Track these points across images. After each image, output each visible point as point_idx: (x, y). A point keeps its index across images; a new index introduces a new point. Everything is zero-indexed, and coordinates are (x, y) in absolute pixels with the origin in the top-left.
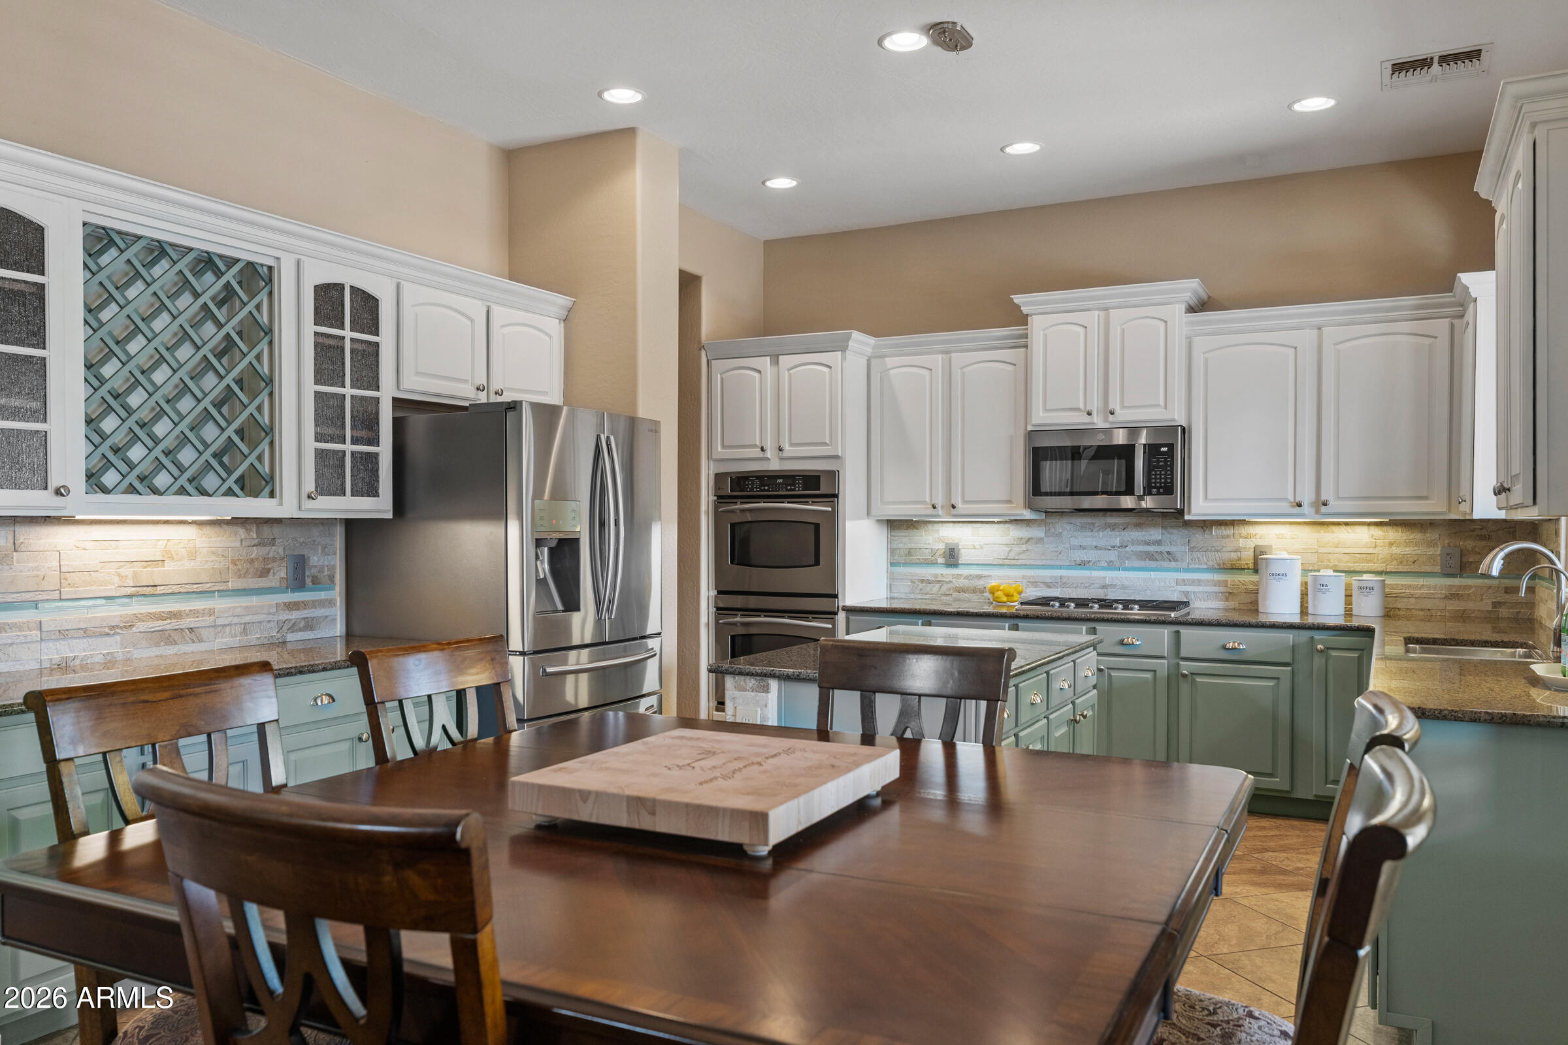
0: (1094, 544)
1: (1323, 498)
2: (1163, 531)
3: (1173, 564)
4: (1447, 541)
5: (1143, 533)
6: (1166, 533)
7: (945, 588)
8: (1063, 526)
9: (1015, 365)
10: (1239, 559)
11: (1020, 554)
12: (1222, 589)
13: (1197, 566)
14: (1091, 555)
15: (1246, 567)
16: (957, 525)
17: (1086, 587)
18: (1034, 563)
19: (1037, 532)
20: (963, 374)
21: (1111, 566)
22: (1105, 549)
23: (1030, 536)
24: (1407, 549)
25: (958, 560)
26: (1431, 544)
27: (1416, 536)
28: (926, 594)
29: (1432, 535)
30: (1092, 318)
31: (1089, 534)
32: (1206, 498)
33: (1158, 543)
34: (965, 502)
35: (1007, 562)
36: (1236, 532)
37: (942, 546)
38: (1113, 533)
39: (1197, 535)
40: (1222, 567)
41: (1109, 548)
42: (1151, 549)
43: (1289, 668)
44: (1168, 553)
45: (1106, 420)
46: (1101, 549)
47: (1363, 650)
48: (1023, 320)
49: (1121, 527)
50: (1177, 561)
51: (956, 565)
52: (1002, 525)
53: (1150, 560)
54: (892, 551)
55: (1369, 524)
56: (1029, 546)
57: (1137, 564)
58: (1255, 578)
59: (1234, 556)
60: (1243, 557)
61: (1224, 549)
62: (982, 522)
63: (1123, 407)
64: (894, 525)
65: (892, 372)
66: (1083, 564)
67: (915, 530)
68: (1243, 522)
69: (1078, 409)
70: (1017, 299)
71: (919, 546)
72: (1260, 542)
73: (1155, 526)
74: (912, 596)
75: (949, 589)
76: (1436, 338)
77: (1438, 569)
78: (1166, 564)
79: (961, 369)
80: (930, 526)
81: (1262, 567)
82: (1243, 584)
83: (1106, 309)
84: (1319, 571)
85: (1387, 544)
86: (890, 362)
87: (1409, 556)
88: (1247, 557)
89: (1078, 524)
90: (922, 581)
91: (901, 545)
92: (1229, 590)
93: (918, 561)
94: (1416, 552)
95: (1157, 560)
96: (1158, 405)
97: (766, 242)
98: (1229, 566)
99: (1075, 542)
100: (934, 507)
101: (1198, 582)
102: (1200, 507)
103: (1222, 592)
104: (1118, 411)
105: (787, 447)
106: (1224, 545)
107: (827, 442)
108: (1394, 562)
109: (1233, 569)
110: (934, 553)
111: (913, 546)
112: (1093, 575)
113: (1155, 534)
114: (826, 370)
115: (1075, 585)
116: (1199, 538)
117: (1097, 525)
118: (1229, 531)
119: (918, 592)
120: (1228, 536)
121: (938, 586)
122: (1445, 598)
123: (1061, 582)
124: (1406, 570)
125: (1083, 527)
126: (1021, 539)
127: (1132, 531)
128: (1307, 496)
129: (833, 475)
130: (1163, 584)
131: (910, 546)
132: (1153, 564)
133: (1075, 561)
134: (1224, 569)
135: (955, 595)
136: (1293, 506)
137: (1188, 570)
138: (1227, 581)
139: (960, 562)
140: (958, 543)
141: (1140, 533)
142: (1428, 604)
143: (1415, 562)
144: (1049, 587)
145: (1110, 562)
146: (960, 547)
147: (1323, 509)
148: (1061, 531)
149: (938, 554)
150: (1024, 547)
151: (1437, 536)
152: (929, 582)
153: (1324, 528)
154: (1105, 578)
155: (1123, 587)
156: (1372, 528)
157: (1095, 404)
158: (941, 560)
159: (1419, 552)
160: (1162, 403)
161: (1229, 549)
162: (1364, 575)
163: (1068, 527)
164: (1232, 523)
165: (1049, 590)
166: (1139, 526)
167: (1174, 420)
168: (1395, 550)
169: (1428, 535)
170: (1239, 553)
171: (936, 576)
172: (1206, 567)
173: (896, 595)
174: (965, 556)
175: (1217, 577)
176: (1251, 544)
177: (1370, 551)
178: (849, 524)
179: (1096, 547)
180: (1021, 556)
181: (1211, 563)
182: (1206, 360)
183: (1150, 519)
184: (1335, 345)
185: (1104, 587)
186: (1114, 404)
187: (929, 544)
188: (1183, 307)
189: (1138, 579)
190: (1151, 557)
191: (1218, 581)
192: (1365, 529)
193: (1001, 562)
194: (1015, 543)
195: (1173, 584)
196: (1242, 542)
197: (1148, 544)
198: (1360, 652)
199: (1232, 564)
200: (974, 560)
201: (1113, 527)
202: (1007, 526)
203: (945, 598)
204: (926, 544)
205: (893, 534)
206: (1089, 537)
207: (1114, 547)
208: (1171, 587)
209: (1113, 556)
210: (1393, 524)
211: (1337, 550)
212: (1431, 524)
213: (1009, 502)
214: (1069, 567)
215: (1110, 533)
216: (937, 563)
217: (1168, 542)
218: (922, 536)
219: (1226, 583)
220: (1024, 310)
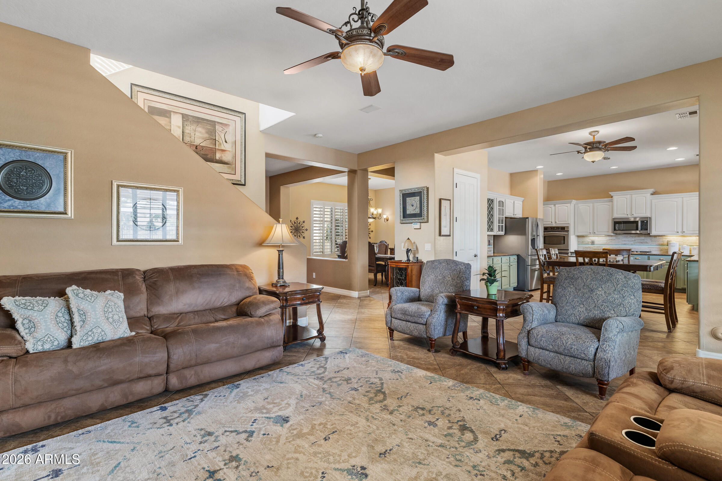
1: (684, 231)
6: (645, 238)
8: (620, 237)
9: (609, 205)
13: (653, 245)
14: (627, 242)
15: (665, 245)
16: (594, 236)
18: (613, 244)
19: (614, 238)
21: (632, 244)
23: (612, 239)
30: (628, 197)
32: (655, 231)
33: (644, 240)
34: (597, 232)
37: (590, 241)
41: (631, 241)
42: (642, 241)
44: (646, 242)
45: (631, 216)
46: (629, 241)
48: (612, 197)
49: (635, 237)
50: (648, 243)
51: (594, 244)
54: (578, 242)
56: (612, 241)
57: (638, 244)
58: (667, 247)
59: (662, 242)
60: (664, 243)
62: (600, 236)
63: (635, 213)
64: (578, 236)
65: (580, 207)
66: (625, 244)
67: (584, 237)
68: (664, 236)
69: (625, 214)
70: (610, 193)
71: (585, 241)
72: (668, 240)
73: (643, 236)
78: (645, 244)
79: (596, 206)
80: (589, 237)
81: (669, 244)
82: (664, 248)
83: (632, 195)
84: (683, 245)
86: (580, 205)
88: (666, 243)
90: (586, 248)
91: (580, 240)
93: (584, 243)
97: (548, 181)
99: (623, 240)
100: (590, 233)
101: (653, 248)
102: (654, 233)
103: (659, 250)
104: (634, 214)
105: (557, 222)
106: (660, 240)
107: (566, 221)
109: (662, 245)
110: (588, 242)
112: (627, 246)
113: (643, 238)
114: (566, 207)
116: (653, 239)
117: (628, 236)
118: (661, 237)
125: (625, 237)
126: (610, 239)
128: (680, 231)
129: (568, 227)
130: (645, 248)
131: (583, 240)
134: (660, 245)
136: (676, 233)
137: (651, 245)
140: (595, 240)
147: (684, 233)
153: (684, 237)
154: (630, 247)
155: (635, 249)
156: (695, 237)
157: (629, 213)
158: (590, 243)
160: (645, 213)
162: (694, 246)
164: (662, 236)
166: (638, 236)
167: (648, 216)
171: (589, 246)
174: (596, 243)
175: (658, 247)
176: (666, 240)
177: (695, 241)
178: (571, 236)
180: (610, 243)
181: (656, 244)
182: (655, 204)
186: (634, 213)
187: (588, 240)
188: (650, 194)
189: (639, 247)
190: (642, 243)
192: (693, 237)
193: (605, 243)
196: (664, 240)
200: (598, 243)
201: (632, 237)
202: (607, 237)
205: (579, 238)
207: (633, 241)
208: (647, 248)
209: (632, 243)
211: (688, 241)
213: (608, 232)
214: (622, 245)
218: (586, 239)
219: (660, 248)
220: (612, 195)
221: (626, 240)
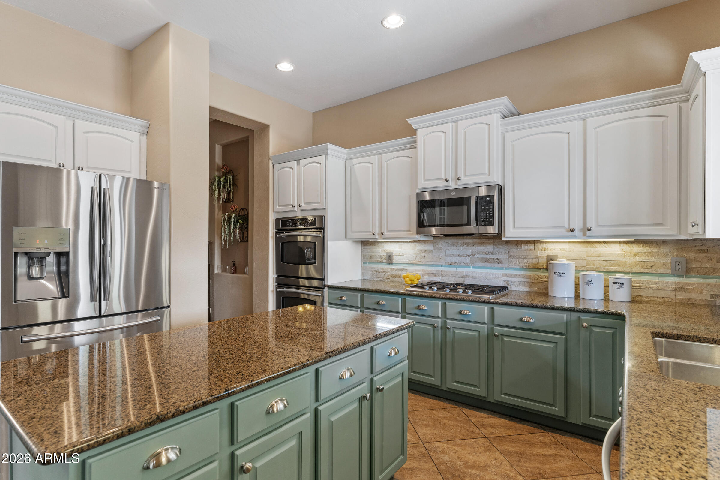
0: (458, 253)
1: (588, 226)
2: (495, 247)
3: (500, 265)
4: (675, 254)
5: (484, 248)
6: (496, 248)
7: (387, 274)
8: (443, 244)
9: (411, 158)
10: (538, 263)
11: (421, 258)
12: (528, 280)
13: (513, 267)
14: (456, 260)
15: (542, 267)
16: (392, 243)
17: (454, 277)
18: (428, 263)
19: (429, 247)
20: (387, 164)
21: (466, 265)
22: (464, 256)
23: (426, 249)
24: (647, 258)
25: (392, 261)
26: (664, 255)
27: (653, 250)
28: (378, 278)
29: (665, 249)
30: (449, 127)
31: (455, 248)
32: (514, 227)
33: (492, 253)
34: (388, 231)
35: (415, 262)
36: (536, 247)
37: (385, 254)
38: (468, 247)
39: (513, 249)
40: (528, 267)
41: (466, 256)
42: (488, 256)
43: (564, 337)
44: (497, 259)
45: (456, 184)
46: (461, 256)
47: (617, 328)
48: (414, 132)
49: (472, 244)
50: (502, 263)
51: (392, 264)
52: (413, 244)
53: (487, 263)
54: (364, 256)
55: (620, 243)
56: (426, 255)
57: (480, 264)
58: (547, 274)
59: (535, 261)
60: (540, 262)
61: (529, 257)
63: (465, 176)
64: (365, 243)
65: (355, 166)
66: (452, 264)
67: (373, 246)
68: (539, 242)
69: (441, 179)
70: (410, 121)
71: (376, 254)
72: (550, 253)
73: (490, 244)
74: (372, 279)
75: (388, 276)
76: (667, 117)
77: (669, 271)
78: (496, 265)
79: (386, 162)
80: (380, 244)
81: (550, 267)
82: (540, 278)
83: (456, 122)
84: (586, 271)
85: (633, 255)
86: (355, 161)
87: (648, 263)
88: (543, 262)
89: (450, 243)
90: (377, 271)
91: (367, 253)
92: (532, 281)
93: (374, 261)
94: (653, 260)
95: (491, 263)
96: (485, 174)
97: (314, 113)
98: (532, 267)
99: (448, 252)
100: (374, 234)
101: (514, 276)
102: (510, 233)
103: (528, 282)
104: (462, 178)
105: (303, 204)
106: (529, 255)
107: (319, 201)
108: (638, 267)
109: (534, 268)
110: (381, 257)
111: (373, 254)
112: (457, 270)
113: (490, 248)
114: (318, 165)
115: (448, 275)
116: (514, 250)
117: (459, 243)
118: (532, 247)
119: (374, 277)
120: (531, 250)
121: (383, 274)
122: (675, 290)
123: (442, 274)
124: (646, 272)
125: (452, 245)
126: (422, 251)
127: (477, 247)
128: (577, 225)
129: (322, 218)
130: (494, 276)
131: (371, 254)
132: (489, 265)
133: (448, 262)
134: (530, 268)
135: (391, 278)
136: (568, 231)
137: (508, 269)
138: (531, 276)
139: (393, 262)
140: (392, 253)
141: (482, 248)
142: (662, 294)
143: (652, 267)
144: (435, 276)
145: (466, 263)
146: (393, 254)
147: (588, 233)
148: (441, 246)
149: (383, 258)
150: (423, 255)
151: (668, 250)
152: (380, 272)
153: (590, 245)
154: (463, 272)
155: (473, 277)
156: (622, 245)
157: (450, 175)
158: (385, 261)
159: (655, 260)
160: (487, 172)
161: (532, 257)
162: (617, 274)
163: (445, 244)
164: (533, 242)
165: (435, 277)
166: (481, 244)
167: (494, 182)
168: (638, 259)
169: (661, 249)
170: (538, 260)
171: (383, 269)
172: (518, 267)
173: (365, 278)
174: (396, 259)
175: (524, 273)
176: (545, 254)
177: (621, 259)
179: (459, 255)
180: (422, 260)
181: (521, 265)
182: (514, 146)
183: (487, 240)
184: (595, 128)
185: (463, 277)
186: (461, 175)
187: (380, 253)
188: (499, 115)
189: (481, 273)
190: (488, 261)
191: (526, 275)
192: (617, 245)
193: (412, 262)
194: (419, 253)
195: (500, 276)
196: (539, 253)
197: (486, 254)
198: (614, 330)
199: (533, 266)
200: (400, 261)
201: (468, 244)
202: (415, 243)
203: (387, 280)
204: (378, 253)
205: (364, 248)
206: (456, 250)
207: (468, 255)
208: (499, 278)
209: (467, 260)
210: (637, 242)
211: (599, 259)
212: (664, 242)
213: (409, 231)
214: (445, 266)
215: (466, 247)
216: (383, 262)
217: (497, 252)
218: (376, 249)
219: (529, 277)
220: (414, 127)
221: (455, 252)
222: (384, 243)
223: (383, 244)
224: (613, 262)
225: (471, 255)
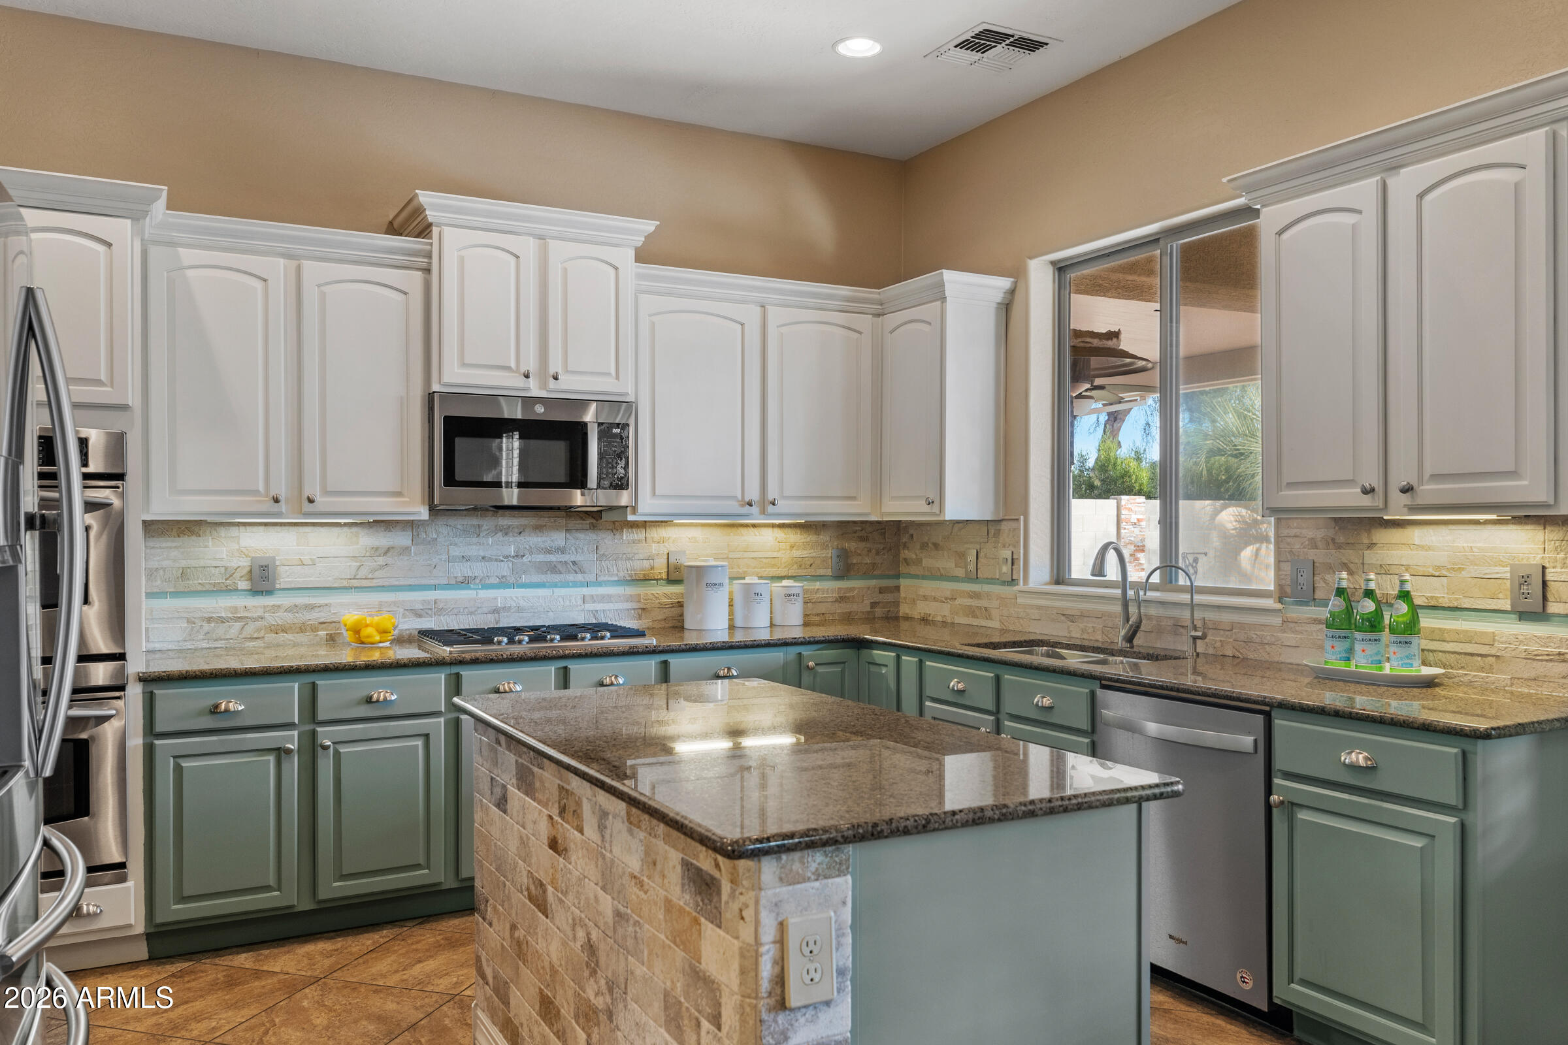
0: (482, 554)
1: (771, 496)
2: (568, 535)
3: (580, 577)
4: (836, 544)
5: (544, 539)
6: (570, 538)
7: (250, 629)
9: (406, 293)
10: (652, 568)
11: (374, 571)
12: (635, 605)
13: (606, 578)
14: (476, 569)
15: (659, 577)
16: (271, 528)
17: (471, 613)
18: (397, 583)
20: (323, 296)
21: (503, 584)
22: (496, 560)
23: (391, 544)
24: (805, 552)
25: (274, 583)
26: (824, 547)
27: (810, 538)
28: (216, 640)
29: (824, 537)
30: (527, 247)
31: (475, 540)
32: (654, 494)
33: (562, 550)
34: (326, 492)
35: (355, 583)
36: (648, 535)
37: (245, 563)
38: (506, 538)
39: (606, 541)
40: (634, 578)
41: (501, 558)
42: (553, 558)
44: (574, 563)
45: (544, 386)
46: (490, 560)
49: (516, 530)
50: (583, 572)
51: (269, 592)
52: (346, 529)
53: (552, 573)
54: (149, 573)
55: (774, 526)
56: (388, 559)
57: (536, 578)
58: (671, 589)
59: (646, 564)
60: (656, 565)
61: (637, 557)
62: (314, 524)
63: (567, 371)
64: (153, 529)
65: (190, 273)
66: (465, 583)
67: (194, 538)
69: (507, 368)
70: (425, 197)
71: (202, 563)
72: (672, 548)
73: (557, 528)
74: (189, 645)
75: (259, 630)
77: (829, 572)
78: (571, 577)
79: (319, 286)
80: (222, 531)
82: (657, 598)
83: (541, 238)
85: (788, 548)
86: (188, 255)
88: (658, 565)
89: (459, 527)
90: (209, 620)
91: (165, 563)
92: (642, 606)
93: (200, 588)
94: (811, 555)
95: (561, 573)
96: (609, 374)
98: (642, 577)
99: (456, 552)
100: (276, 501)
101: (608, 599)
102: (647, 506)
103: (634, 609)
104: (561, 376)
106: (636, 551)
107: (103, 378)
108: (795, 566)
109: (646, 580)
110: (229, 573)
111: (193, 563)
112: (479, 596)
114: (101, 248)
115: (455, 611)
117: (485, 527)
118: (639, 535)
119: (201, 637)
120: (640, 541)
121: (238, 625)
122: (835, 601)
123: (436, 609)
125: (465, 532)
126: (377, 549)
127: (529, 536)
128: (753, 494)
130: (568, 603)
131: (183, 563)
132: (556, 578)
133: (456, 578)
134: (638, 580)
135: (270, 637)
136: (743, 506)
137: (598, 584)
138: (640, 595)
139: (278, 586)
140: (273, 558)
141: (539, 539)
142: (822, 608)
143: (811, 565)
144: (420, 616)
145: (503, 577)
146: (278, 563)
147: (770, 509)
148: (435, 536)
149: (237, 575)
150: (381, 561)
151: (828, 539)
152: (222, 620)
154: (496, 598)
155: (520, 610)
156: (776, 530)
157: (530, 363)
158: (243, 585)
159: (814, 555)
160: (613, 372)
161: (641, 556)
162: (784, 581)
163: (444, 530)
164: (644, 525)
165: (419, 620)
167: (626, 394)
168: (796, 553)
169: (821, 537)
170: (652, 561)
171: (236, 609)
172: (616, 579)
173: (158, 646)
174: (285, 577)
175: (630, 590)
176: (664, 549)
177: (775, 554)
178: (132, 530)
179: (483, 558)
180: (377, 574)
181: (621, 574)
182: (653, 324)
183: (552, 520)
184: (778, 327)
185: (495, 611)
186: (556, 366)
187: (222, 559)
189: (539, 597)
190: (553, 568)
191: (631, 595)
192: (769, 531)
193: (345, 583)
194: (368, 554)
195: (580, 602)
196: (654, 549)
197: (549, 552)
199: (644, 575)
200: (300, 581)
201: (506, 531)
202: (354, 529)
203: (251, 644)
204: (215, 559)
205: (148, 544)
206: (476, 544)
207: (507, 557)
208: (577, 606)
209: (505, 569)
210: (806, 527)
211: (746, 555)
212: (824, 525)
213: (399, 494)
215: (501, 539)
216: (236, 590)
217: (573, 549)
218: (206, 546)
219: (637, 598)
220: (431, 215)
221: (474, 551)
222: (242, 529)
223: (234, 531)
224: (764, 560)
225: (514, 557)
